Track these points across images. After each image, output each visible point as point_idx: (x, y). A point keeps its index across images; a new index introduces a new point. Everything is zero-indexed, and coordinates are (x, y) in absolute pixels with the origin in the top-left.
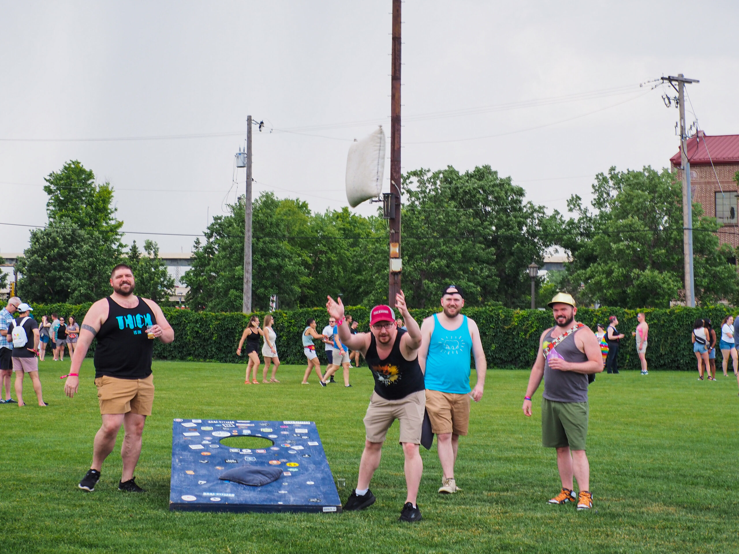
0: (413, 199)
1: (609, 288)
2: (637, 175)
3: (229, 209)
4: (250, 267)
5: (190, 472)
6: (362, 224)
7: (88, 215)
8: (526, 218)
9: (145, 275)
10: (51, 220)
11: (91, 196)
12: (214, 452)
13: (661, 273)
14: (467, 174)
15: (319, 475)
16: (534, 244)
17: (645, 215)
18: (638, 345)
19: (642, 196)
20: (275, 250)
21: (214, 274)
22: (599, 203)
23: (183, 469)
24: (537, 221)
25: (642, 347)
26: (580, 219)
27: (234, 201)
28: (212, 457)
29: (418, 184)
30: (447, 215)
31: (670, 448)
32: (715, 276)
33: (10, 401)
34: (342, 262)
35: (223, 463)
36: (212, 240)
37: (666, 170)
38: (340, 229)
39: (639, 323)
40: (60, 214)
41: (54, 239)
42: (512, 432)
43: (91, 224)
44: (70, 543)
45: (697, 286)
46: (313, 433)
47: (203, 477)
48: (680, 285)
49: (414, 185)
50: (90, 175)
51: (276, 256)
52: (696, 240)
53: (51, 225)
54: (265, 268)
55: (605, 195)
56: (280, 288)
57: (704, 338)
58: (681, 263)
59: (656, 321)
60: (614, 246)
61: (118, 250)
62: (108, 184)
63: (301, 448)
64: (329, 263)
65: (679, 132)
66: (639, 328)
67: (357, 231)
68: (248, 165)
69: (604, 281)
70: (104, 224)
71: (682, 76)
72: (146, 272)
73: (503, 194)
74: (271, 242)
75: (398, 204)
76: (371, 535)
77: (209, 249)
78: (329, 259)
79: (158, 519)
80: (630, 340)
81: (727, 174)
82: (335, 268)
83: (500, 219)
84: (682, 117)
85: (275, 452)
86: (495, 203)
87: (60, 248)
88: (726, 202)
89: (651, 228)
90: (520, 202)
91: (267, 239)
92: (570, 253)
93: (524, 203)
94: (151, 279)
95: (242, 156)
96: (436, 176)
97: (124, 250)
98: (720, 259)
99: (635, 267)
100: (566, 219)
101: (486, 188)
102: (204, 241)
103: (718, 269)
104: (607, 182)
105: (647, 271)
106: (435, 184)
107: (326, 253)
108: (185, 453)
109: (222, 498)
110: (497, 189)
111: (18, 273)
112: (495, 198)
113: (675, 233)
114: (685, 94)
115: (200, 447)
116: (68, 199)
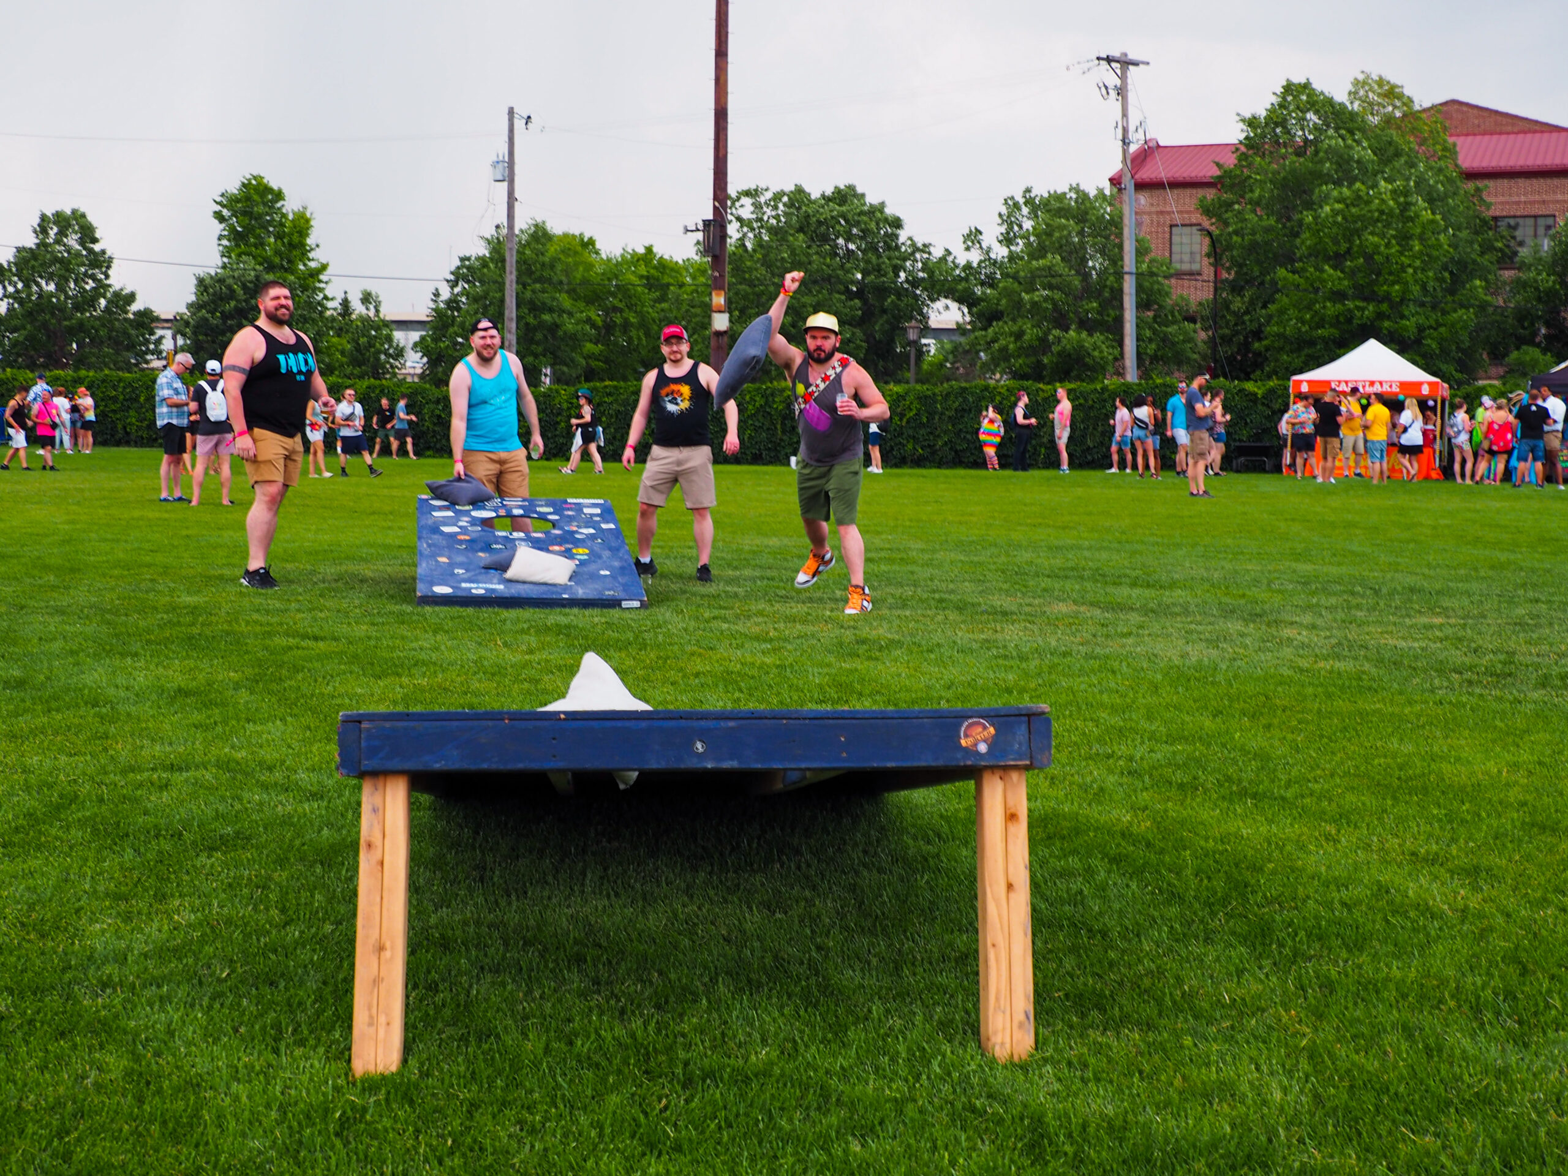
0: (745, 229)
1: (1019, 356)
2: (1060, 197)
3: (483, 243)
4: (514, 325)
5: (443, 559)
6: (672, 270)
7: (277, 253)
8: (905, 260)
9: (363, 340)
10: (225, 260)
11: (282, 225)
12: (474, 535)
13: (1091, 335)
14: (823, 196)
15: (616, 564)
16: (916, 297)
17: (1071, 253)
18: (1057, 432)
19: (1064, 227)
20: (548, 302)
21: (460, 340)
22: (1007, 240)
23: (434, 556)
24: (920, 265)
25: (1063, 436)
26: (981, 262)
27: (489, 232)
28: (472, 541)
29: (752, 209)
30: (793, 253)
31: (1090, 548)
32: (1165, 339)
33: (180, 499)
34: (643, 325)
35: (487, 548)
36: (457, 290)
37: (1101, 191)
38: (641, 277)
39: (1058, 402)
40: (238, 251)
41: (229, 288)
42: (878, 533)
43: (282, 266)
44: (288, 636)
45: (1140, 356)
46: (607, 513)
47: (460, 565)
48: (1116, 352)
49: (746, 210)
50: (279, 195)
51: (551, 310)
52: (1140, 289)
53: (224, 267)
54: (535, 329)
55: (1016, 228)
56: (555, 357)
57: (1147, 420)
58: (1119, 321)
59: (1082, 401)
60: (1026, 297)
61: (322, 305)
62: (305, 208)
63: (592, 531)
64: (626, 326)
65: (1120, 136)
66: (1059, 408)
67: (666, 280)
68: (510, 179)
69: (1011, 346)
70: (301, 267)
71: (1126, 55)
72: (364, 336)
73: (873, 225)
74: (543, 291)
75: (724, 236)
76: (686, 630)
77: (453, 303)
78: (626, 320)
79: (402, 614)
80: (1047, 425)
81: (1187, 200)
82: (633, 333)
83: (868, 262)
84: (1125, 115)
85: (557, 536)
86: (861, 238)
87: (238, 301)
88: (1186, 240)
89: (1078, 273)
90: (897, 236)
91: (538, 286)
92: (966, 310)
93: (902, 239)
94: (370, 345)
95: (500, 165)
96: (778, 197)
97: (330, 304)
98: (1173, 316)
99: (1055, 328)
100: (962, 261)
101: (850, 216)
102: (446, 293)
103: (1170, 330)
104: (1019, 209)
105: (1072, 333)
106: (776, 208)
107: (621, 311)
108: (435, 537)
109: (486, 590)
110: (865, 218)
111: (179, 337)
112: (862, 231)
113: (1112, 278)
114: (1129, 81)
115: (456, 530)
116: (249, 230)
